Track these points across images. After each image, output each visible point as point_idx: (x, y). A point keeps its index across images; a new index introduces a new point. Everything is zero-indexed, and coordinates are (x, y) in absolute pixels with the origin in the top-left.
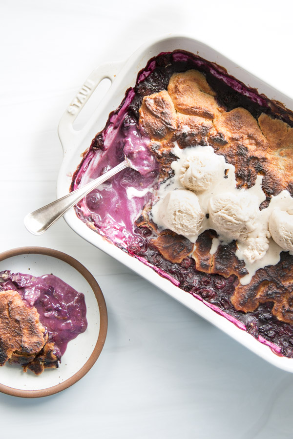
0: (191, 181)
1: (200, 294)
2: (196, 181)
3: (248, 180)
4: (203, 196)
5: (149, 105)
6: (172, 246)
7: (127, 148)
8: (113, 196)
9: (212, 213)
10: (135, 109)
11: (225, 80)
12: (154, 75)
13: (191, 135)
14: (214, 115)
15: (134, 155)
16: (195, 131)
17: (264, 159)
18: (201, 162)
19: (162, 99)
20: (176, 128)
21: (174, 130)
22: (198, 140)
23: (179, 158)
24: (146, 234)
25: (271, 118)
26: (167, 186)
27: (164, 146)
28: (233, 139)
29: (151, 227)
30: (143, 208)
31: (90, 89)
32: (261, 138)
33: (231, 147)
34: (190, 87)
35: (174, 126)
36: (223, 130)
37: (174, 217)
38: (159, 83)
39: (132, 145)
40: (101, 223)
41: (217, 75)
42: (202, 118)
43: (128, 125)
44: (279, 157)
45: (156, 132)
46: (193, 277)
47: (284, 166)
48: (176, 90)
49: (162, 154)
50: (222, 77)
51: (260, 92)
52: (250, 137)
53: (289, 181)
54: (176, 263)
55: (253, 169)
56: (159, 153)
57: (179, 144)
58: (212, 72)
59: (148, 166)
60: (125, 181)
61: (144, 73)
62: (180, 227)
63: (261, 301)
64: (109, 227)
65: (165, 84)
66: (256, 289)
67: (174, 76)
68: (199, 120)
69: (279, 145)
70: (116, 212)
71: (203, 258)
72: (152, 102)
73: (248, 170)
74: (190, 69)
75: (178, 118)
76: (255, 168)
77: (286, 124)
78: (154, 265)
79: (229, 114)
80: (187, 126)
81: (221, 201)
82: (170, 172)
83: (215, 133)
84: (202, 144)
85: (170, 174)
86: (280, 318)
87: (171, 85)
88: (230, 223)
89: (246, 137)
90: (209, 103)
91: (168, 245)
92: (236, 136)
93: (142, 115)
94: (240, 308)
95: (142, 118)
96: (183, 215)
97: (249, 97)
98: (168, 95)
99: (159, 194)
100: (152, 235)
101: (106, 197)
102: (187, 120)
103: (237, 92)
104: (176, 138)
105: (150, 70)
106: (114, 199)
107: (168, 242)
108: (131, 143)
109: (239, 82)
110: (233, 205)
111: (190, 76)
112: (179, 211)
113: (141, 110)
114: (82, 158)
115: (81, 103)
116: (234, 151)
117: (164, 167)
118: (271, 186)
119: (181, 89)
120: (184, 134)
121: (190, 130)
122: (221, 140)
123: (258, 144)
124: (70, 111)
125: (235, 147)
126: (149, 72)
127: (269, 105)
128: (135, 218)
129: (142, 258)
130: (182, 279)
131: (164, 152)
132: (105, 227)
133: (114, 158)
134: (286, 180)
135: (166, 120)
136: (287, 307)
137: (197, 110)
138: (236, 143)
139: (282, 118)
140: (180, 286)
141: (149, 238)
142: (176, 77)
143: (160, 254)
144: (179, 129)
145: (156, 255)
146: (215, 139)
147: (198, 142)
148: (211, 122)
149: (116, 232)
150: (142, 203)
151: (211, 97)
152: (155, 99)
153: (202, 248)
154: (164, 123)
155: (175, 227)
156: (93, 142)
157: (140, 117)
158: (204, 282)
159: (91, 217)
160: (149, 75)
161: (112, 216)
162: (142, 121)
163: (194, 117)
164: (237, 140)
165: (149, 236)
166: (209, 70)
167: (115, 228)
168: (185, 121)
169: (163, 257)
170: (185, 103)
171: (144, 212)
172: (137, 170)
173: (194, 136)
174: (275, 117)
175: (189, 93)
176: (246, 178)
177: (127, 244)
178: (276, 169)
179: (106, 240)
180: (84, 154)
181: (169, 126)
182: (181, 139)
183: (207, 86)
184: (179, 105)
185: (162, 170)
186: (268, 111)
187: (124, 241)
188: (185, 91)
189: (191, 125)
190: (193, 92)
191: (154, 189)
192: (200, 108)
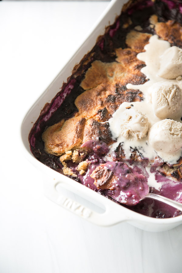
0: (143, 125)
2: (144, 119)
3: (136, 93)
9: (169, 108)
11: (52, 111)
13: (100, 133)
14: (82, 118)
16: (97, 131)
17: (117, 85)
22: (104, 129)
25: (85, 79)
26: (144, 151)
28: (102, 105)
30: (164, 175)
31: (67, 199)
32: (100, 87)
33: (108, 107)
34: (58, 137)
36: (95, 111)
37: (175, 136)
41: (49, 116)
42: (85, 127)
44: (114, 77)
47: (121, 73)
48: (60, 145)
52: (99, 94)
53: (134, 69)
55: (126, 91)
65: (55, 158)
68: (88, 127)
69: (105, 76)
73: (127, 94)
74: (41, 138)
76: (124, 91)
77: (89, 69)
79: (81, 108)
80: (93, 137)
81: (160, 99)
83: (98, 116)
84: (107, 126)
85: (134, 150)
88: (177, 93)
89: (99, 97)
90: (72, 122)
92: (99, 103)
97: (67, 95)
99: (153, 158)
102: (87, 137)
103: (62, 104)
109: (57, 97)
110: (162, 90)
111: (48, 137)
112: (170, 131)
115: (80, 207)
116: (112, 104)
118: (139, 79)
119: (60, 142)
120: (100, 139)
121: (96, 135)
122: (104, 111)
123: (105, 90)
125: (108, 104)
127: (75, 76)
128: (174, 182)
134: (133, 71)
137: (78, 130)
138: (105, 103)
139: (85, 71)
142: (48, 147)
146: (103, 115)
147: (106, 128)
148: (87, 121)
150: (161, 176)
151: (66, 122)
163: (84, 132)
164: (102, 102)
166: (44, 122)
170: (72, 139)
171: (168, 173)
175: (63, 137)
176: (134, 95)
178: (124, 78)
183: (56, 125)
184: (73, 143)
188: (61, 140)
189: (92, 134)
190: (62, 134)
191: (147, 166)
192: (77, 127)
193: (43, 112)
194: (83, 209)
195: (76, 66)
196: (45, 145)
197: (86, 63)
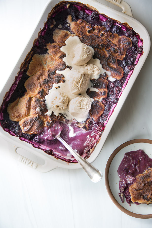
0: (64, 103)
1: (118, 94)
2: (65, 100)
3: (60, 77)
4: (70, 97)
5: (27, 129)
6: (97, 110)
7: (50, 138)
8: (74, 143)
9: (79, 91)
10: (29, 137)
11: (11, 93)
12: (11, 129)
13: (40, 107)
14: (29, 97)
15: (53, 134)
16: (38, 105)
17: (49, 71)
18: (54, 100)
19: (24, 123)
20: (38, 115)
21: (39, 116)
22: (42, 103)
23: (53, 111)
24: (92, 124)
25: (29, 70)
26: (67, 116)
27: (47, 120)
28: (41, 87)
29: (88, 122)
30: (79, 127)
31: (23, 158)
32: (38, 74)
33: (44, 87)
34: (16, 110)
35: (37, 115)
36: (36, 92)
37: (83, 109)
38: (15, 126)
39: (48, 136)
40: (89, 147)
41: (9, 98)
42: (31, 103)
43: (38, 139)
44: (47, 65)
45: (41, 124)
46: (110, 98)
47: (51, 62)
48: (18, 117)
49: (51, 120)
50: (10, 95)
51: (17, 75)
52: (39, 79)
53: (59, 59)
54: (105, 107)
55: (54, 76)
56: (51, 122)
57: (45, 112)
58: (8, 100)
59: (58, 127)
60: (66, 139)
62: (88, 106)
63: (117, 65)
64: (91, 143)
65: (16, 123)
66: (112, 68)
67: (11, 119)
68: (33, 103)
69: (41, 65)
70: (82, 141)
71: (101, 94)
72: (25, 128)
73: (55, 78)
74: (7, 111)
75: (32, 114)
76: (53, 75)
77: (31, 62)
78: (107, 118)
79: (28, 90)
80: (36, 109)
81: (73, 86)
82: (60, 115)
83: (38, 95)
84: (44, 101)
85: (61, 115)
86: (124, 56)
87: (16, 120)
88: (83, 81)
89: (39, 81)
90: (24, 100)
91: (97, 112)
92: (39, 85)
93: (32, 132)
94: (122, 74)
95: (34, 132)
96: (82, 104)
97: (19, 81)
98: (21, 121)
99: (72, 120)
100: (92, 121)
101: (75, 147)
102: (33, 110)
103: (17, 88)
104: (43, 114)
106: (76, 143)
107: (95, 112)
108: (47, 137)
109: (12, 85)
110: (74, 81)
111: (11, 111)
112: (80, 106)
113: (30, 134)
114: (58, 159)
115: (31, 162)
116: (46, 85)
117: (58, 119)
118: (62, 66)
119: (18, 115)
120: (40, 110)
121: (38, 108)
122: (42, 92)
123: (42, 75)
124: (35, 167)
125: (44, 85)
126: (10, 131)
127: (22, 70)
128: (84, 131)
129: (104, 124)
130: (112, 103)
131: (50, 119)
132: (91, 145)
133: (55, 145)
134: (58, 60)
135: (34, 120)
136: (119, 53)
137: (28, 105)
138: (42, 85)
139: (28, 64)
140: (116, 103)
141: (94, 122)
142: (11, 118)
143: (101, 116)
144: (38, 113)
145: (102, 118)
146: (41, 95)
147: (43, 103)
148: (33, 98)
149: (93, 139)
150: (77, 128)
151: (20, 100)
152: (24, 127)
153: (96, 96)
154: (36, 120)
155: (88, 108)
156: (49, 155)
157: (34, 134)
158: (112, 93)
159: (88, 152)
160: (11, 131)
161: (85, 143)
162: (36, 132)
163: (31, 106)
164: (41, 84)
165: (93, 122)
166: (7, 101)
167: (91, 140)
168: (34, 110)
169: (102, 114)
170: (25, 112)
171: (81, 126)
172: (61, 132)
173: (41, 105)
174: (28, 68)
175: (19, 111)
176: (59, 78)
177: (98, 133)
178: (53, 65)
179: (98, 141)
180: (56, 158)
181: (37, 118)
182: (43, 111)
183: (15, 102)
184: (26, 114)
185: (59, 120)
186: (25, 71)
187: (97, 134)
188: (18, 112)
189: (36, 107)
190: (19, 108)
191: (69, 123)
192: (27, 104)
193: (5, 98)
194: (33, 163)
195: (22, 64)
196: (9, 116)
197: (28, 60)
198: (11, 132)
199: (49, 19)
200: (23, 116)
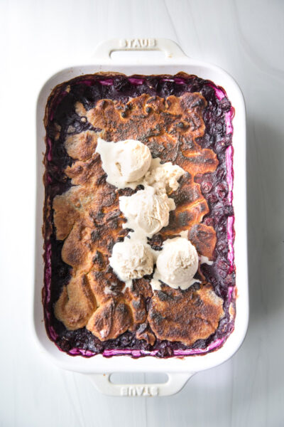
1: (226, 197)
3: (116, 217)
5: (106, 332)
10: (116, 343)
11: (49, 286)
12: (79, 346)
13: (109, 283)
14: (82, 277)
16: (105, 282)
17: (91, 215)
19: (95, 325)
20: (112, 299)
21: (114, 300)
22: (109, 276)
25: (57, 230)
27: (131, 299)
28: (92, 249)
32: (76, 229)
33: (98, 247)
35: (111, 301)
41: (49, 294)
42: (90, 284)
44: (82, 206)
45: (125, 313)
46: (216, 210)
47: (87, 197)
48: (81, 319)
49: (138, 296)
50: (49, 290)
51: (43, 251)
52: (81, 237)
53: (97, 186)
54: (215, 230)
55: (105, 219)
56: (139, 299)
57: (122, 289)
58: (49, 300)
61: (84, 354)
63: (200, 149)
65: (82, 331)
66: (194, 158)
67: (70, 329)
68: (93, 284)
69: (73, 211)
71: (198, 212)
72: (103, 332)
73: (108, 222)
74: (56, 319)
75: (102, 303)
76: (102, 218)
77: (55, 216)
78: (228, 246)
79: (73, 264)
80: (105, 291)
81: (150, 223)
83: (95, 266)
84: (111, 270)
86: (204, 127)
87: (79, 326)
88: (161, 206)
89: (83, 241)
90: (75, 286)
92: (87, 248)
93: (118, 333)
94: (216, 161)
95: (120, 332)
97: (51, 258)
98: (89, 322)
100: (206, 262)
102: (100, 294)
103: (52, 271)
104: (119, 294)
105: (78, 351)
107: (204, 246)
109: (45, 273)
111: (63, 316)
113: (114, 337)
114: (185, 358)
116: (100, 242)
118: (109, 197)
119: (78, 316)
120: (112, 290)
121: (106, 287)
122: (98, 257)
123: (83, 228)
125: (97, 243)
126: (81, 351)
127: (48, 238)
130: (224, 218)
131: (136, 295)
134: (97, 189)
135: (111, 311)
136: (192, 128)
137: (87, 292)
138: (93, 245)
139: (52, 222)
140: (232, 214)
141: (210, 264)
142: (70, 327)
143: (217, 247)
144: (111, 296)
146: (100, 263)
148: (88, 275)
151: (68, 288)
152: (99, 331)
154: (114, 310)
156: (167, 358)
157: (121, 334)
158: (215, 199)
160: (82, 349)
162: (123, 329)
163: (93, 291)
164: (90, 243)
166: (49, 303)
169: (217, 243)
170: (87, 305)
174: (54, 228)
175: (76, 307)
176: (115, 219)
178: (93, 202)
180: (181, 358)
181: (114, 305)
182: (117, 289)
183: (62, 297)
184: (91, 308)
186: (53, 236)
188: (77, 312)
189: (102, 289)
190: (74, 304)
192: (84, 291)
195: (43, 228)
196: (65, 325)
197: (49, 214)
198: (83, 351)
199: (47, 128)
200: (88, 315)
